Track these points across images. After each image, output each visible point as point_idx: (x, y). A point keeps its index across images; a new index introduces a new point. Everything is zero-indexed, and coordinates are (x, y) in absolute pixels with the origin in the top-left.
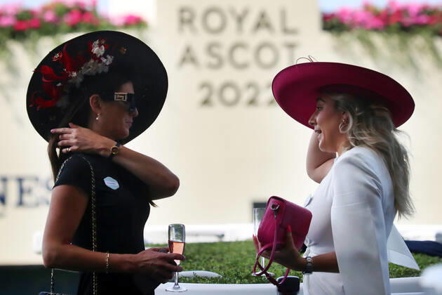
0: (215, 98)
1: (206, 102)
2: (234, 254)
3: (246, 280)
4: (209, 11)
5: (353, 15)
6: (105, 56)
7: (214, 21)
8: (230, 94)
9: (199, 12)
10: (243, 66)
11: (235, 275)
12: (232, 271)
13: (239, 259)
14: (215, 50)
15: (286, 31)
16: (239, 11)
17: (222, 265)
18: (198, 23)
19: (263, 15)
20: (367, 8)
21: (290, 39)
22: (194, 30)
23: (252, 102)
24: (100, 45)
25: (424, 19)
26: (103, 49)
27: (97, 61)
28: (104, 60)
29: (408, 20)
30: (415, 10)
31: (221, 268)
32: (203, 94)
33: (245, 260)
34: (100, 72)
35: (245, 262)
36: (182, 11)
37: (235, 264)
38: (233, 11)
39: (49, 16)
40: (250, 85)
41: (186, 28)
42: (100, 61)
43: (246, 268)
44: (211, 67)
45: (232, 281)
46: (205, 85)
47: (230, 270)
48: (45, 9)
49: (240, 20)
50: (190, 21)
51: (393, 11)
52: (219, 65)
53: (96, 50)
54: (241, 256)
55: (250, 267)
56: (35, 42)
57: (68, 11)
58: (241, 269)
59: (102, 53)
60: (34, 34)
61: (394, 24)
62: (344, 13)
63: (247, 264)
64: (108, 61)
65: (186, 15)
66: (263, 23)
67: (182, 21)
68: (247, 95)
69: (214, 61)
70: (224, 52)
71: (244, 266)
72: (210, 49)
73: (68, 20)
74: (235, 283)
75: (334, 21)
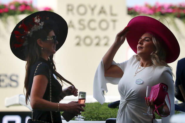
0: (82, 43)
1: (78, 44)
2: (90, 108)
3: (95, 119)
4: (80, 6)
5: (140, 8)
6: (40, 22)
7: (82, 10)
8: (88, 41)
9: (76, 6)
10: (94, 29)
11: (91, 117)
12: (89, 115)
13: (92, 110)
14: (82, 22)
15: (112, 14)
16: (92, 6)
17: (85, 113)
18: (75, 11)
19: (102, 8)
20: (147, 5)
21: (114, 18)
22: (73, 14)
23: (98, 44)
24: (37, 18)
25: (170, 10)
26: (39, 20)
27: (37, 25)
28: (40, 24)
29: (163, 11)
30: (167, 6)
31: (84, 114)
32: (77, 41)
33: (95, 111)
34: (39, 29)
35: (95, 112)
36: (68, 6)
37: (90, 112)
38: (90, 6)
39: (12, 7)
40: (97, 37)
41: (70, 13)
42: (39, 25)
43: (95, 114)
44: (80, 29)
45: (89, 119)
46: (77, 37)
47: (88, 115)
48: (11, 4)
49: (93, 10)
50: (72, 10)
51: (157, 7)
52: (84, 28)
53: (36, 21)
54: (93, 109)
55: (97, 114)
56: (6, 18)
57: (20, 5)
58: (93, 115)
59: (39, 21)
60: (6, 15)
61: (158, 13)
62: (137, 7)
63: (95, 113)
64: (42, 24)
65: (70, 8)
66: (102, 11)
67: (68, 10)
68: (95, 41)
69: (82, 27)
70: (86, 23)
71: (94, 113)
72: (80, 22)
73: (20, 9)
74: (90, 120)
75: (133, 11)
